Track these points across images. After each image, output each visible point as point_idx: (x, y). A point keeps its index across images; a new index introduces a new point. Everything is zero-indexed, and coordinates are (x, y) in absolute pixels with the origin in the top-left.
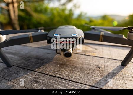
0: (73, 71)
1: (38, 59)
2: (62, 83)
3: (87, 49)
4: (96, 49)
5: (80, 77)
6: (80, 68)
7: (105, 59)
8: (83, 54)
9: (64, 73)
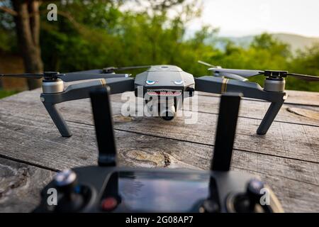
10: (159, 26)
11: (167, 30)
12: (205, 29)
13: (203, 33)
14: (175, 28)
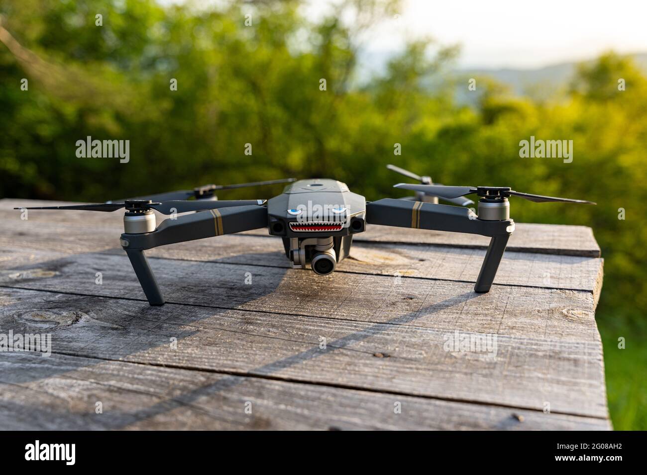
0: (339, 306)
1: (232, 289)
2: (313, 322)
3: (392, 260)
4: (422, 260)
5: (357, 314)
6: (358, 300)
7: (438, 282)
8: (372, 274)
9: (314, 308)
10: (278, 45)
11: (301, 57)
12: (414, 51)
13: (409, 61)
14: (326, 49)
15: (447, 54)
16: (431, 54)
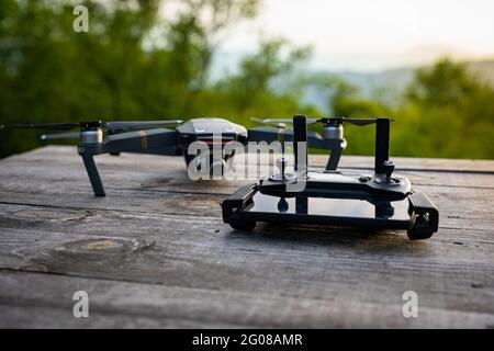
15: (299, 55)
16: (283, 54)
